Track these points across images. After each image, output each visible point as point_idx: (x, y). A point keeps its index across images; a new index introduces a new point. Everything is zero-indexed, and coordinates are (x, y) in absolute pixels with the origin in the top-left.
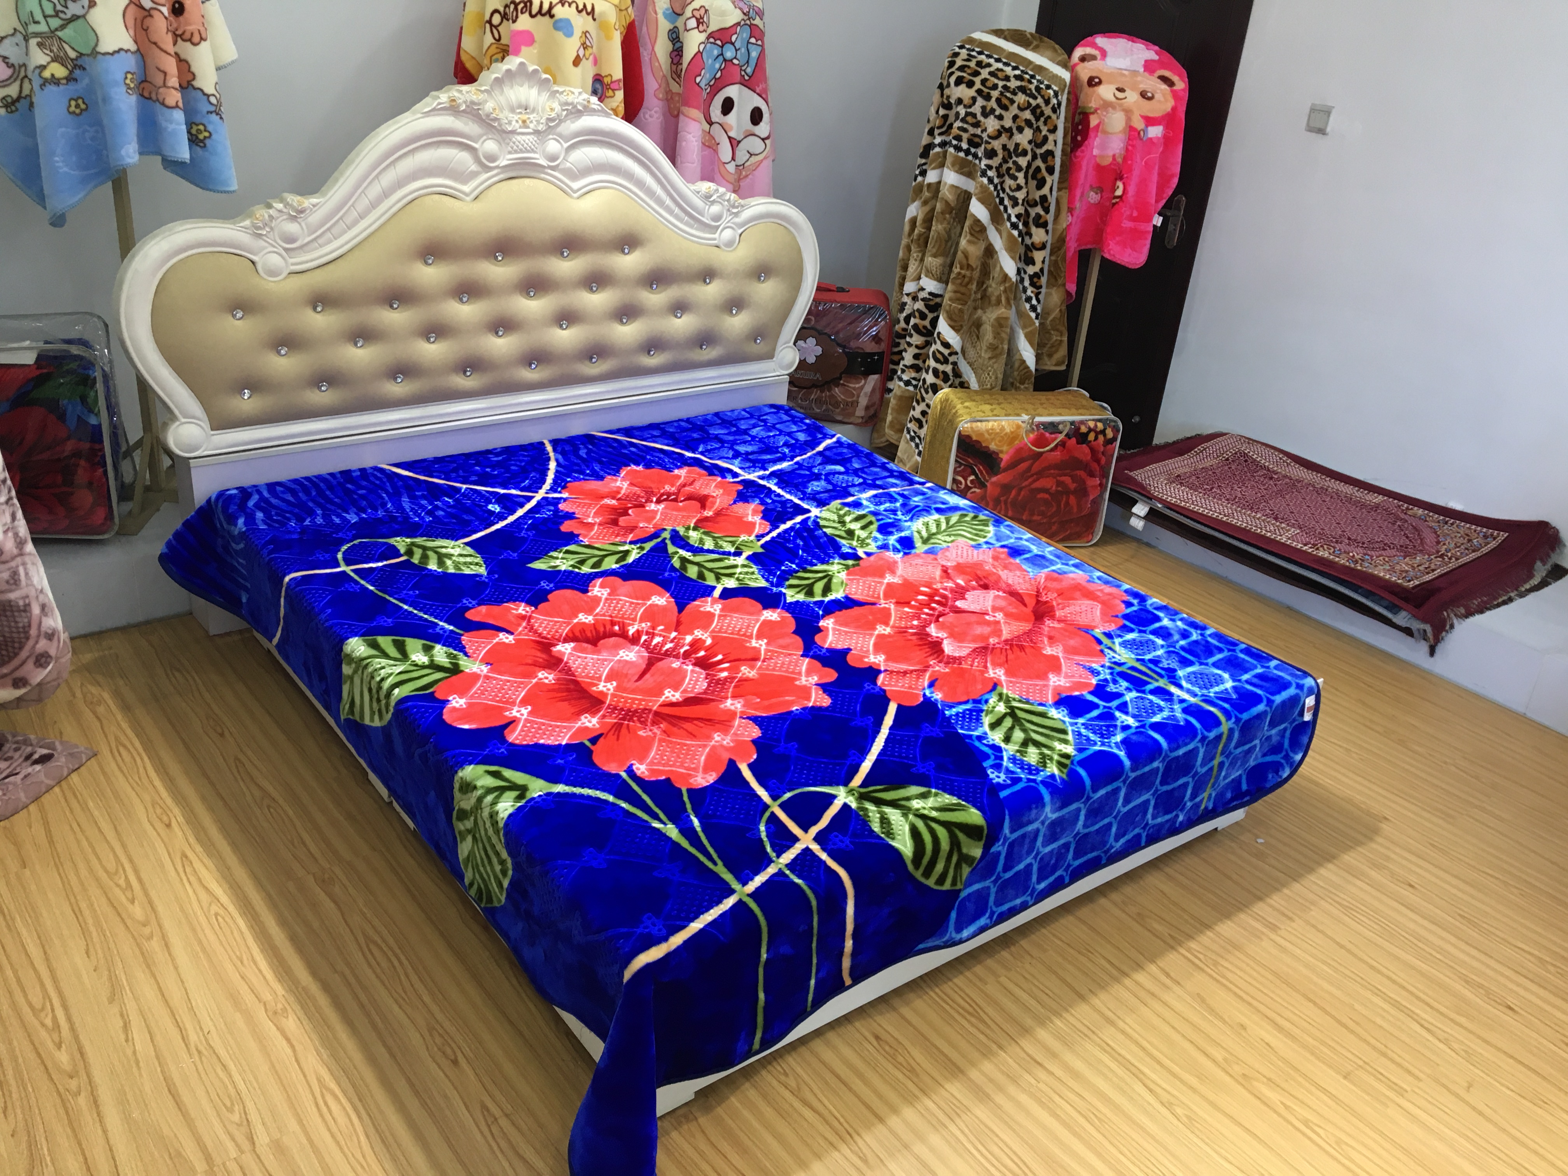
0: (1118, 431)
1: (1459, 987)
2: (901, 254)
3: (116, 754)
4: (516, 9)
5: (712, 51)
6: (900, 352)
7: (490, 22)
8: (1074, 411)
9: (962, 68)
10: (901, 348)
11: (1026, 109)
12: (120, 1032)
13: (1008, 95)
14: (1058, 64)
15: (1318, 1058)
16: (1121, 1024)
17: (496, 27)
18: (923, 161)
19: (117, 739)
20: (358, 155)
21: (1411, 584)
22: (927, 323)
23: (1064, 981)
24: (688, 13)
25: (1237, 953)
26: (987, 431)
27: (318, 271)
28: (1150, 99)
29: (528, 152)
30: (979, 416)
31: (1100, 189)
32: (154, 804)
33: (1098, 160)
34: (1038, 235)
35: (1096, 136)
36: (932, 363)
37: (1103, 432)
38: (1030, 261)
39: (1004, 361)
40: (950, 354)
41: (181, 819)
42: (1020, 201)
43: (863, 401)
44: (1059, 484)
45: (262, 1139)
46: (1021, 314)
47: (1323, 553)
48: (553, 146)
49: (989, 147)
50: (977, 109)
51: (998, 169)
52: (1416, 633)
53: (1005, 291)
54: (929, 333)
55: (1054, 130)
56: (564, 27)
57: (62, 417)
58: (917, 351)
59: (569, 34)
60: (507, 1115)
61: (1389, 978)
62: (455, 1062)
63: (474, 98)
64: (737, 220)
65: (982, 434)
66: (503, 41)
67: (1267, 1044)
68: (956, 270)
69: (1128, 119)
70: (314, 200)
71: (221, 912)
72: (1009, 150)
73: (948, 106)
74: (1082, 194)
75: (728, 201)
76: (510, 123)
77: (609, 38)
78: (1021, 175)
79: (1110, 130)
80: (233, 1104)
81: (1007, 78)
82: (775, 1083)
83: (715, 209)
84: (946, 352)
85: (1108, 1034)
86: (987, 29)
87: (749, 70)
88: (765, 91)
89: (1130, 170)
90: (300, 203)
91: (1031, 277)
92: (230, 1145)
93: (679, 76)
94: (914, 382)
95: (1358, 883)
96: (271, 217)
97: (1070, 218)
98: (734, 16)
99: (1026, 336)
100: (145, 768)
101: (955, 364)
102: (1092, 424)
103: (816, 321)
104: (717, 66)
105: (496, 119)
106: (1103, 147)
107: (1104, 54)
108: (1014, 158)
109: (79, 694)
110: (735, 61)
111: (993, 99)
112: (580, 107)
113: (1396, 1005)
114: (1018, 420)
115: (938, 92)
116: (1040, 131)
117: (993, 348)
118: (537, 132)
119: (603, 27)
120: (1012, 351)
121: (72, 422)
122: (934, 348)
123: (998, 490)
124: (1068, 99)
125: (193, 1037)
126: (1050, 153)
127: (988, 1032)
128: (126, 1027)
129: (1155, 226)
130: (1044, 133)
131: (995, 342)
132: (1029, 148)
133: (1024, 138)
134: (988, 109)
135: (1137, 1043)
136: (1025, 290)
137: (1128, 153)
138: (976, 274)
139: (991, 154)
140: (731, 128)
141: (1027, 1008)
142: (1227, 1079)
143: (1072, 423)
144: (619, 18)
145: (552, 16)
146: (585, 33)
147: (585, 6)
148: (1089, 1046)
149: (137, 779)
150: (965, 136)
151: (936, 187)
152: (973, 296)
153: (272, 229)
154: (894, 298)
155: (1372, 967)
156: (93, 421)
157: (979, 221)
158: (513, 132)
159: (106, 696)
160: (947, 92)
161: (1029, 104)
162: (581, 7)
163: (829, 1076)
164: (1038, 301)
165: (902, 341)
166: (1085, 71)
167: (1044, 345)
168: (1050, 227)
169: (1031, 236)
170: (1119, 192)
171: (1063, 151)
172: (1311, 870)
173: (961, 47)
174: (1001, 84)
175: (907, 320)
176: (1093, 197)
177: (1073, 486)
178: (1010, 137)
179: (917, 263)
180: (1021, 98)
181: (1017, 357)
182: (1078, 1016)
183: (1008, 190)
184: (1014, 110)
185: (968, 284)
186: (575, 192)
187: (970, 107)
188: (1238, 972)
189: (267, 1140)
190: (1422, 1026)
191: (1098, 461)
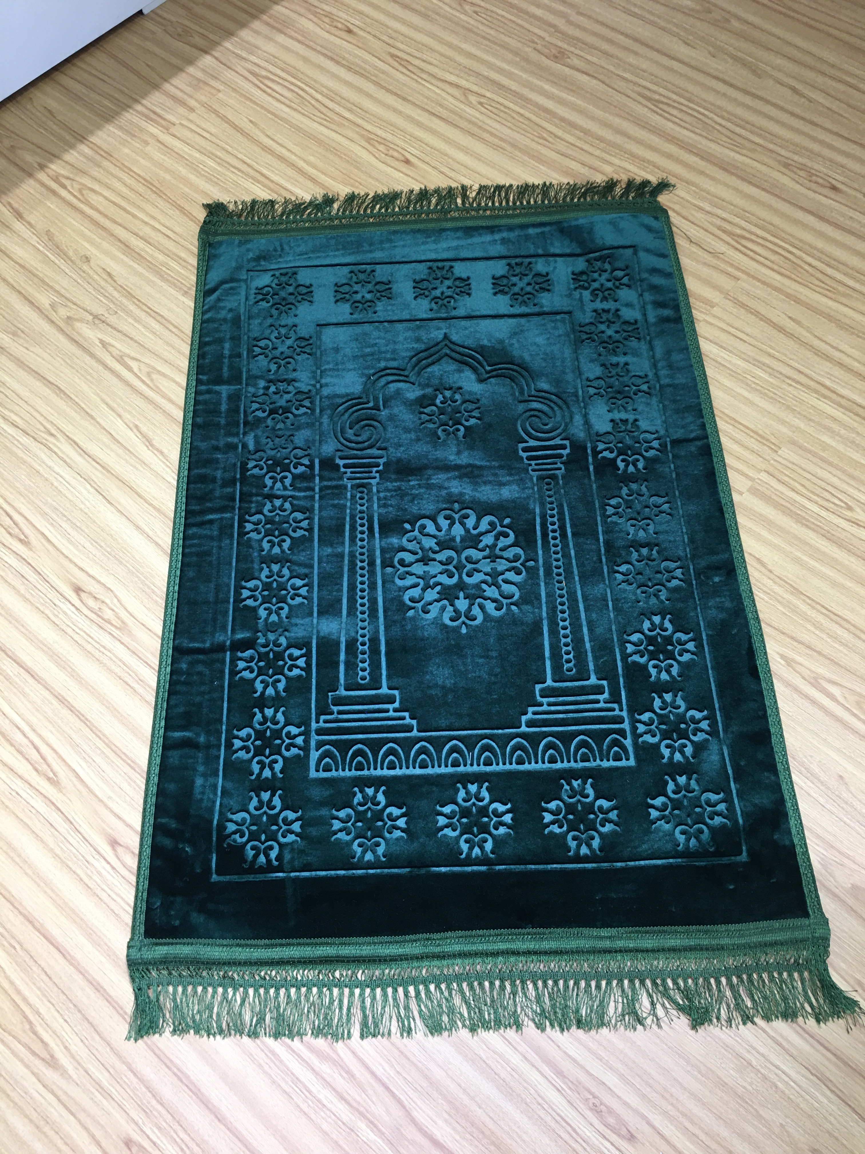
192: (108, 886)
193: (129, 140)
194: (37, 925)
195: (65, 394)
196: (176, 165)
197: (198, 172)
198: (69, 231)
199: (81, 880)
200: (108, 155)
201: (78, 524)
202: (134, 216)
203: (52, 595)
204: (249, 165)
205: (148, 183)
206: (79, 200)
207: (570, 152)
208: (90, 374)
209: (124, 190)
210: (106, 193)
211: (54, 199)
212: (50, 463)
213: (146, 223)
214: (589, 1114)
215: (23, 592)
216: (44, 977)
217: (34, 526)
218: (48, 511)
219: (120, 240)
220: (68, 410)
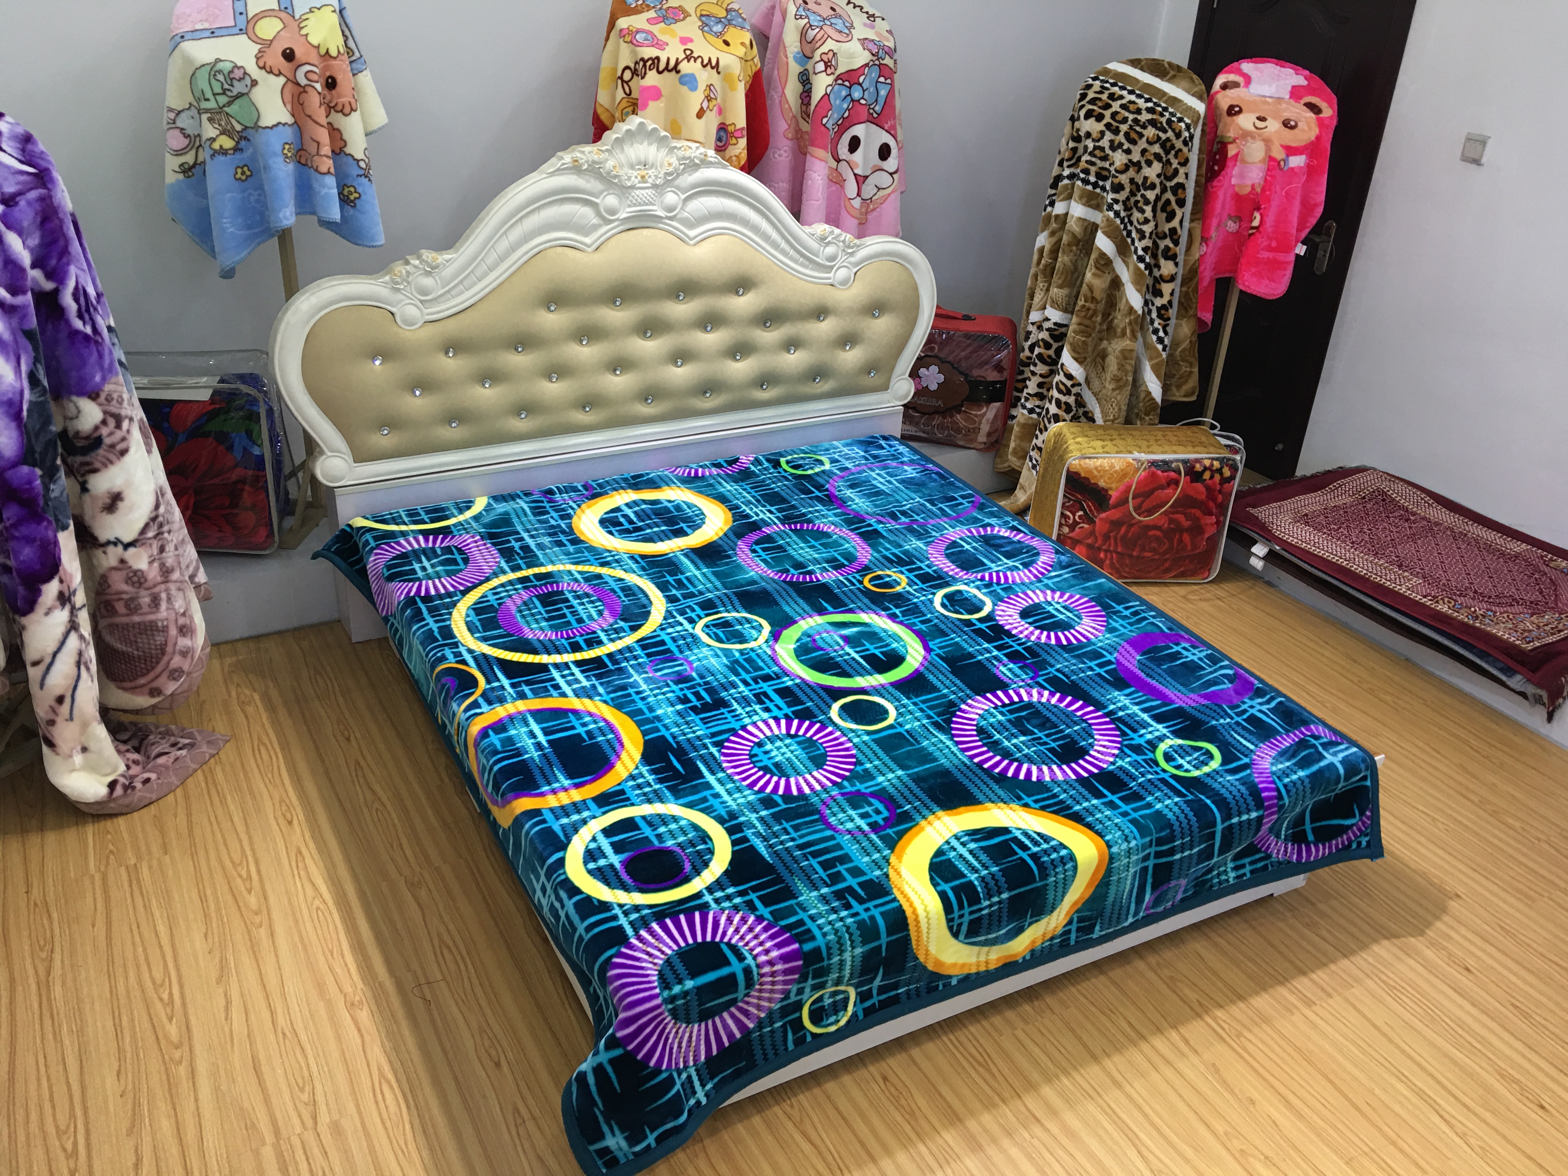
0: (1236, 470)
1: (1492, 1081)
2: (1029, 283)
3: (257, 752)
4: (644, 66)
5: (840, 92)
6: (1024, 380)
7: (621, 78)
8: (1190, 448)
9: (1093, 101)
10: (1025, 376)
11: (1155, 143)
12: (222, 1009)
13: (1138, 129)
14: (1193, 95)
15: (1322, 1140)
16: (1128, 1088)
17: (627, 82)
18: (1054, 191)
19: (260, 740)
20: (487, 214)
21: (1530, 647)
22: (1051, 352)
23: (1080, 1039)
24: (817, 57)
25: (1264, 1026)
26: (1096, 468)
27: (450, 320)
28: (1292, 128)
29: (647, 205)
30: (1089, 452)
31: (1239, 219)
32: (282, 801)
33: (1236, 189)
34: (1167, 268)
35: (1235, 165)
36: (1055, 393)
37: (1220, 471)
38: (1159, 293)
39: (1128, 393)
40: (1073, 386)
41: (301, 817)
42: (1147, 235)
43: (985, 428)
44: (1171, 521)
45: (324, 1118)
46: (1147, 346)
47: (1443, 608)
48: (671, 198)
49: (1116, 181)
50: (1105, 143)
51: (1124, 203)
52: (1531, 698)
53: (1130, 323)
54: (1053, 362)
55: (1185, 163)
56: (689, 82)
57: (230, 448)
58: (1041, 380)
59: (694, 88)
60: (534, 1118)
61: (1419, 1065)
62: (498, 1065)
63: (596, 158)
64: (852, 259)
65: (1091, 472)
66: (634, 95)
67: (1274, 1122)
68: (1081, 302)
69: (1268, 149)
70: (447, 257)
71: (322, 907)
72: (1137, 184)
73: (1077, 139)
74: (1219, 225)
75: (844, 241)
76: (629, 179)
77: (733, 88)
78: (1148, 209)
79: (1248, 159)
80: (304, 1085)
81: (1139, 111)
82: (780, 1113)
83: (830, 250)
84: (1069, 383)
85: (1113, 1097)
86: (1125, 59)
87: (878, 108)
88: (894, 127)
89: (1268, 200)
90: (434, 259)
91: (1159, 309)
92: (296, 1121)
93: (808, 116)
94: (1038, 410)
95: (1411, 962)
96: (407, 272)
97: (1205, 248)
98: (862, 57)
99: (1152, 368)
100: (279, 767)
101: (1078, 395)
102: (1207, 463)
103: (940, 350)
104: (845, 106)
105: (616, 177)
106: (1242, 176)
107: (1248, 80)
108: (1143, 192)
109: (234, 694)
110: (863, 102)
111: (1122, 133)
112: (697, 161)
113: (1420, 1093)
114: (1129, 458)
115: (1069, 123)
116: (1171, 164)
117: (1116, 379)
118: (655, 186)
119: (728, 79)
120: (1137, 381)
121: (238, 454)
122: (1057, 378)
123: (1108, 526)
124: (1203, 130)
125: (281, 1021)
126: (1181, 186)
127: (993, 1083)
128: (227, 1009)
129: (1298, 256)
130: (1174, 166)
131: (1119, 374)
132: (1157, 181)
133: (1152, 172)
134: (1116, 143)
135: (1140, 1108)
136: (1152, 322)
137: (1268, 183)
138: (1101, 307)
139: (1118, 188)
140: (857, 166)
141: (1036, 1063)
142: (1224, 1152)
143: (1185, 462)
144: (743, 69)
145: (678, 72)
146: (710, 86)
147: (710, 60)
148: (1091, 1107)
149: (270, 776)
150: (1093, 169)
151: (1063, 219)
152: (1098, 327)
153: (408, 283)
154: (1022, 326)
155: (1403, 1051)
156: (256, 451)
157: (1104, 254)
158: (633, 187)
159: (256, 697)
160: (1076, 123)
161: (1159, 138)
162: (706, 62)
163: (832, 1113)
164: (1166, 333)
165: (1026, 369)
166: (1224, 100)
167: (1173, 376)
168: (1180, 259)
169: (1159, 267)
170: (1256, 223)
171: (1196, 182)
172: (1364, 946)
173: (1095, 79)
174: (1131, 117)
175: (1032, 348)
176: (1232, 226)
177: (1186, 524)
178: (1138, 171)
179: (1042, 293)
180: (1150, 132)
181: (1143, 388)
182: (1087, 1076)
183: (1135, 223)
184: (1142, 144)
185: (1092, 316)
186: (691, 239)
187: (1098, 141)
188: (1260, 1045)
189: (328, 1120)
190: (1441, 1117)
191: (1214, 500)
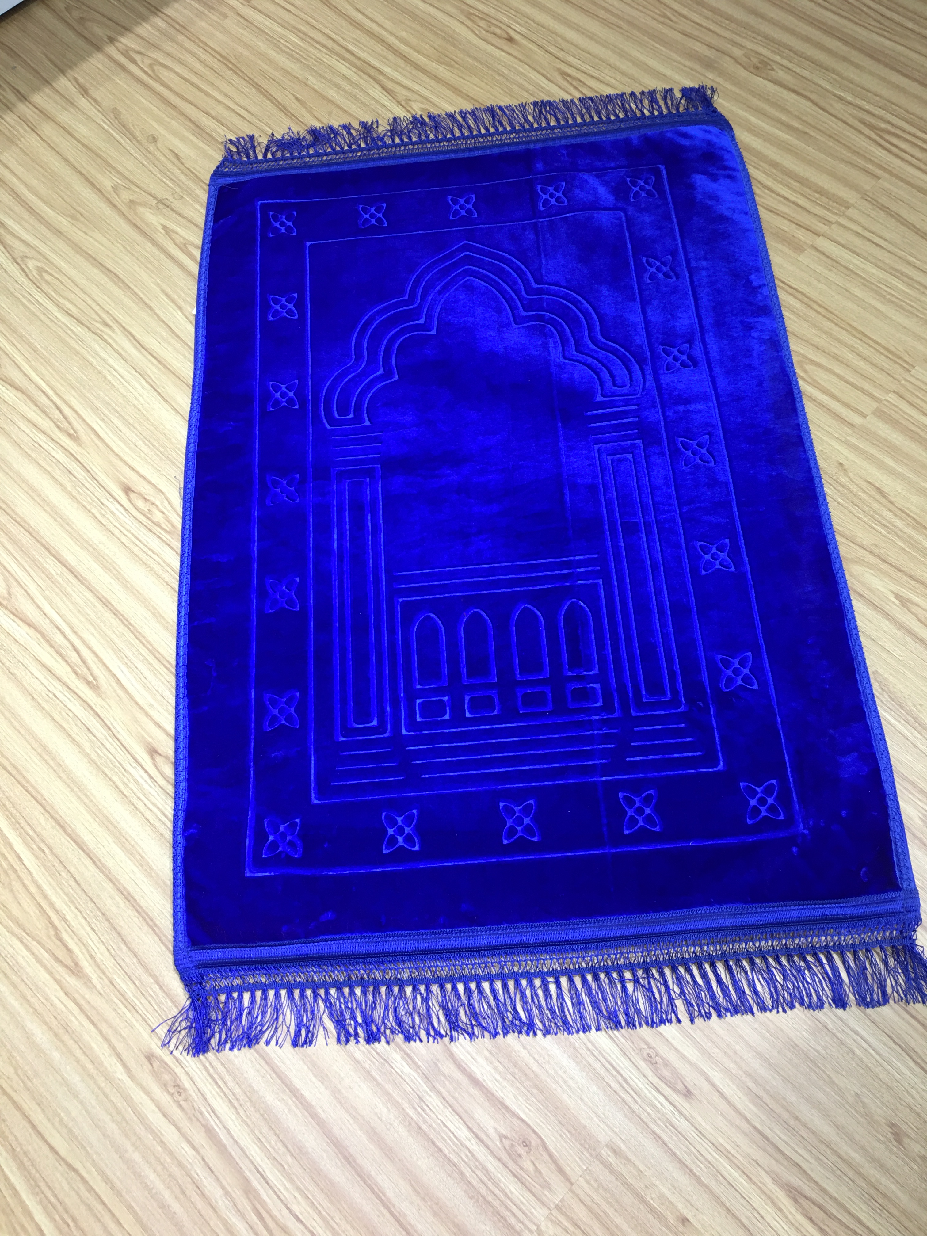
192: (144, 795)
193: (206, 12)
194: (69, 830)
195: (123, 282)
196: (254, 39)
197: (279, 47)
198: (136, 108)
199: (117, 787)
200: (182, 29)
201: (131, 421)
202: (207, 94)
203: (100, 493)
204: (334, 40)
205: (224, 59)
206: (150, 76)
207: (696, 33)
208: (151, 263)
209: (198, 66)
210: (178, 69)
211: (123, 75)
212: (104, 355)
213: (219, 102)
214: (642, 1065)
215: (69, 489)
216: (73, 883)
217: (84, 420)
218: (99, 405)
219: (190, 120)
220: (126, 300)
